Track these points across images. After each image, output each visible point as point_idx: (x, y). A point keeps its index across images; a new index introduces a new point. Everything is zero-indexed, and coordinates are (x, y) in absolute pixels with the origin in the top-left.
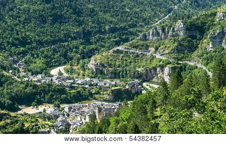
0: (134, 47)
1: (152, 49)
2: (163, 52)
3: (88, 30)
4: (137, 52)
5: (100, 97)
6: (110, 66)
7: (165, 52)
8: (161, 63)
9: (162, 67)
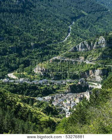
0: (68, 57)
1: (82, 58)
2: (91, 59)
3: (19, 46)
4: (71, 60)
5: (61, 91)
6: (53, 71)
7: (93, 60)
8: (92, 67)
9: (94, 70)
